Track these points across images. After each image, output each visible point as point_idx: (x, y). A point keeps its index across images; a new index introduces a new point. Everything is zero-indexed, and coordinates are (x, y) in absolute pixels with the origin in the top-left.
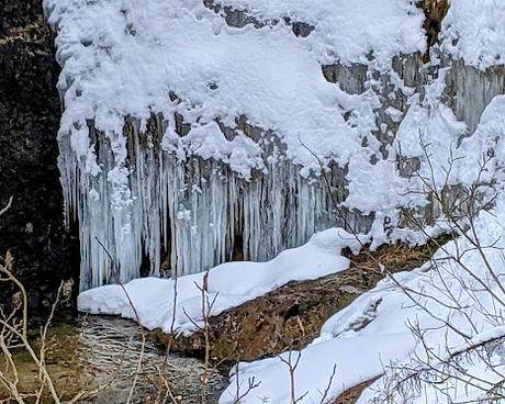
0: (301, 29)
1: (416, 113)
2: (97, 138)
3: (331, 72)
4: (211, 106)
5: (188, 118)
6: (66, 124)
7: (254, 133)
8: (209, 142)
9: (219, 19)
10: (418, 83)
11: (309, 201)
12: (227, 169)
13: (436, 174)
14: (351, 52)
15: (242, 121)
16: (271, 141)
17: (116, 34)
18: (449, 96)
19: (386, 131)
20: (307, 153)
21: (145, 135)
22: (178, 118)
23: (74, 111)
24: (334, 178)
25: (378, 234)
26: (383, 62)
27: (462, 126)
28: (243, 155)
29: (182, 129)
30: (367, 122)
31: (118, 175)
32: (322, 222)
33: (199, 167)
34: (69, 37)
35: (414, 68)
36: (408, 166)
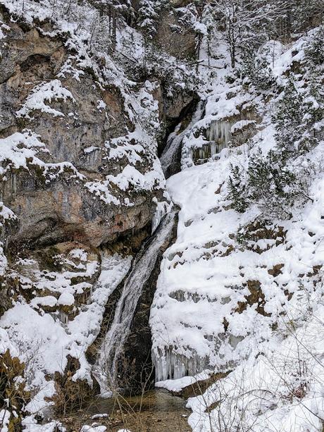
0: (199, 328)
1: (223, 345)
2: (159, 350)
3: (206, 337)
4: (182, 344)
5: (177, 346)
6: (153, 348)
7: (190, 349)
8: (181, 351)
9: (183, 325)
10: (223, 339)
11: (202, 363)
12: (185, 356)
13: (228, 358)
14: (210, 333)
15: (188, 347)
16: (194, 351)
17: (163, 329)
18: (230, 342)
19: (217, 349)
20: (202, 354)
21: (169, 350)
22: (175, 346)
23: (154, 345)
24: (207, 358)
25: (216, 371)
26: (216, 335)
27: (232, 348)
28: (188, 354)
29: (176, 349)
30: (213, 347)
31: (163, 358)
32: (204, 368)
33: (179, 356)
34: (154, 329)
35: (222, 336)
36: (222, 356)
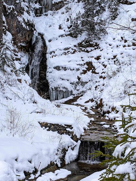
0: (68, 80)
1: (78, 86)
2: (52, 89)
3: (71, 83)
5: (60, 87)
7: (65, 88)
8: (61, 89)
9: (61, 79)
10: (78, 84)
12: (63, 91)
13: (81, 90)
15: (64, 87)
16: (67, 89)
17: (53, 81)
18: (81, 84)
19: (76, 88)
20: (70, 90)
23: (50, 87)
24: (72, 91)
25: (76, 96)
26: (75, 82)
27: (83, 87)
30: (74, 87)
34: (49, 81)
36: (78, 90)
